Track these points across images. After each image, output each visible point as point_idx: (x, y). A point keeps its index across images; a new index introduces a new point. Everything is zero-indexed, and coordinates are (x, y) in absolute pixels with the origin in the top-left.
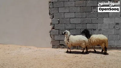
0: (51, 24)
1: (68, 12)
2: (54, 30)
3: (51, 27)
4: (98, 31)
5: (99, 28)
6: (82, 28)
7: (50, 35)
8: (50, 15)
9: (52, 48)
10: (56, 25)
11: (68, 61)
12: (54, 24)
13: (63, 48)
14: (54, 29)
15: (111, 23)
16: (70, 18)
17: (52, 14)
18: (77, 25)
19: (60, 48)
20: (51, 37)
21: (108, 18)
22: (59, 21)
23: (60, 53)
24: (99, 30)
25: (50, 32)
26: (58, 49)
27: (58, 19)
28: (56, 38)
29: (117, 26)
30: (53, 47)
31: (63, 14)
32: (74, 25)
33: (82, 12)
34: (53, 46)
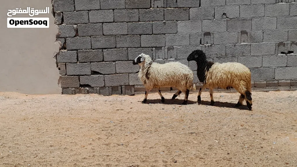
0: (58, 37)
1: (98, 8)
2: (66, 51)
3: (58, 44)
4: (166, 50)
5: (168, 44)
6: (131, 45)
7: (57, 63)
8: (54, 16)
9: (62, 93)
10: (69, 40)
11: (102, 120)
12: (65, 38)
13: (88, 92)
14: (65, 49)
15: (194, 32)
16: (103, 23)
17: (59, 14)
18: (118, 39)
19: (80, 92)
20: (59, 69)
21: (188, 23)
22: (77, 31)
23: (82, 104)
24: (169, 49)
25: (56, 56)
26: (77, 95)
27: (75, 26)
28: (72, 70)
29: (207, 39)
30: (65, 90)
31: (85, 13)
32: (112, 38)
33: (130, 7)
34: (63, 88)
